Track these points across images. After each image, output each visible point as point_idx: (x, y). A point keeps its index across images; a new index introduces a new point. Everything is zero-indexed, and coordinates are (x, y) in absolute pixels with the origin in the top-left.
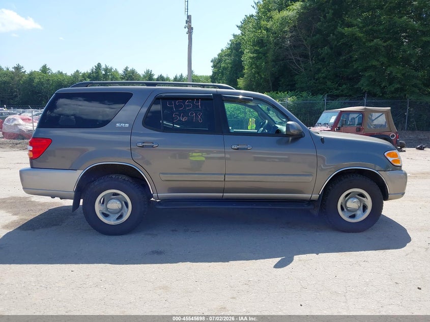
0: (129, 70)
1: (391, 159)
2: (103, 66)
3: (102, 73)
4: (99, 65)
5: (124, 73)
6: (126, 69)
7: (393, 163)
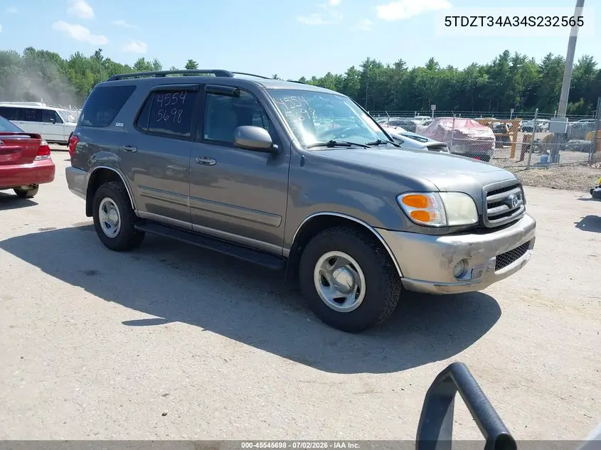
0: (553, 58)
1: (409, 210)
2: (512, 55)
3: (508, 65)
4: (506, 54)
5: (544, 63)
6: (548, 58)
7: (412, 218)
